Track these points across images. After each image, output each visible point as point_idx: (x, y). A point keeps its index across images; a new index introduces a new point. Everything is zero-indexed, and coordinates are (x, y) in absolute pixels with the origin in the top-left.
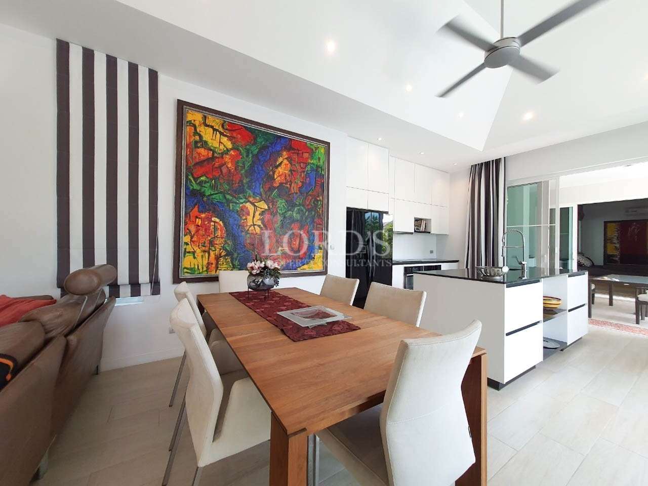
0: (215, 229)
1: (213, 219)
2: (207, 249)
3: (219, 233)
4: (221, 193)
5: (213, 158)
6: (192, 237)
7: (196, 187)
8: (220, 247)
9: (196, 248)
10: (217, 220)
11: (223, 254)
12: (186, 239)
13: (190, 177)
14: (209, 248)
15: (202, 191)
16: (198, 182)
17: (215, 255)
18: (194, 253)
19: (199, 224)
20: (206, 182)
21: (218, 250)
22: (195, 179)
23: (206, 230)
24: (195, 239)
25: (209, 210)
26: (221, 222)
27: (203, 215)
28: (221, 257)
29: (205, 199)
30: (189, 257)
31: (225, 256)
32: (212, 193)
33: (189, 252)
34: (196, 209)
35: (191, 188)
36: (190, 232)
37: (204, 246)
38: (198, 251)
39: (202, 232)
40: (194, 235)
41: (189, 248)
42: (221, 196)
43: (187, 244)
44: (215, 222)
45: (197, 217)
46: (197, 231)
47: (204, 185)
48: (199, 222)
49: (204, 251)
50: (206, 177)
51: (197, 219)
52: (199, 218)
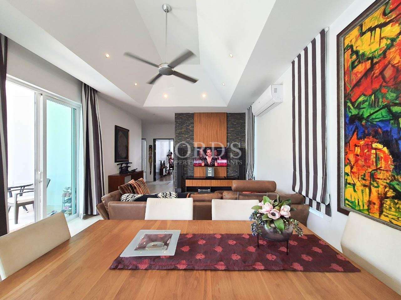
0: (377, 158)
1: (374, 145)
2: (367, 183)
3: (382, 164)
4: (384, 107)
5: (373, 65)
6: (352, 168)
7: (354, 112)
8: (385, 184)
9: (356, 181)
10: (380, 146)
11: (390, 193)
12: (348, 169)
13: (349, 104)
14: (370, 183)
15: (361, 113)
16: (356, 106)
17: (379, 194)
18: (354, 185)
19: (358, 153)
20: (364, 102)
21: (381, 187)
22: (353, 104)
23: (365, 160)
24: (355, 170)
25: (369, 135)
26: (385, 149)
27: (362, 143)
28: (388, 198)
29: (364, 122)
30: (350, 189)
31: (393, 198)
32: (372, 111)
33: (349, 184)
34: (355, 136)
35: (350, 115)
36: (350, 163)
37: (364, 179)
38: (358, 184)
39: (361, 162)
40: (354, 165)
41: (350, 180)
42: (384, 112)
43: (347, 174)
44: (376, 149)
45: (356, 146)
46: (357, 161)
47: (362, 106)
48: (358, 150)
49: (365, 186)
50: (365, 95)
51: (356, 148)
52: (358, 146)
